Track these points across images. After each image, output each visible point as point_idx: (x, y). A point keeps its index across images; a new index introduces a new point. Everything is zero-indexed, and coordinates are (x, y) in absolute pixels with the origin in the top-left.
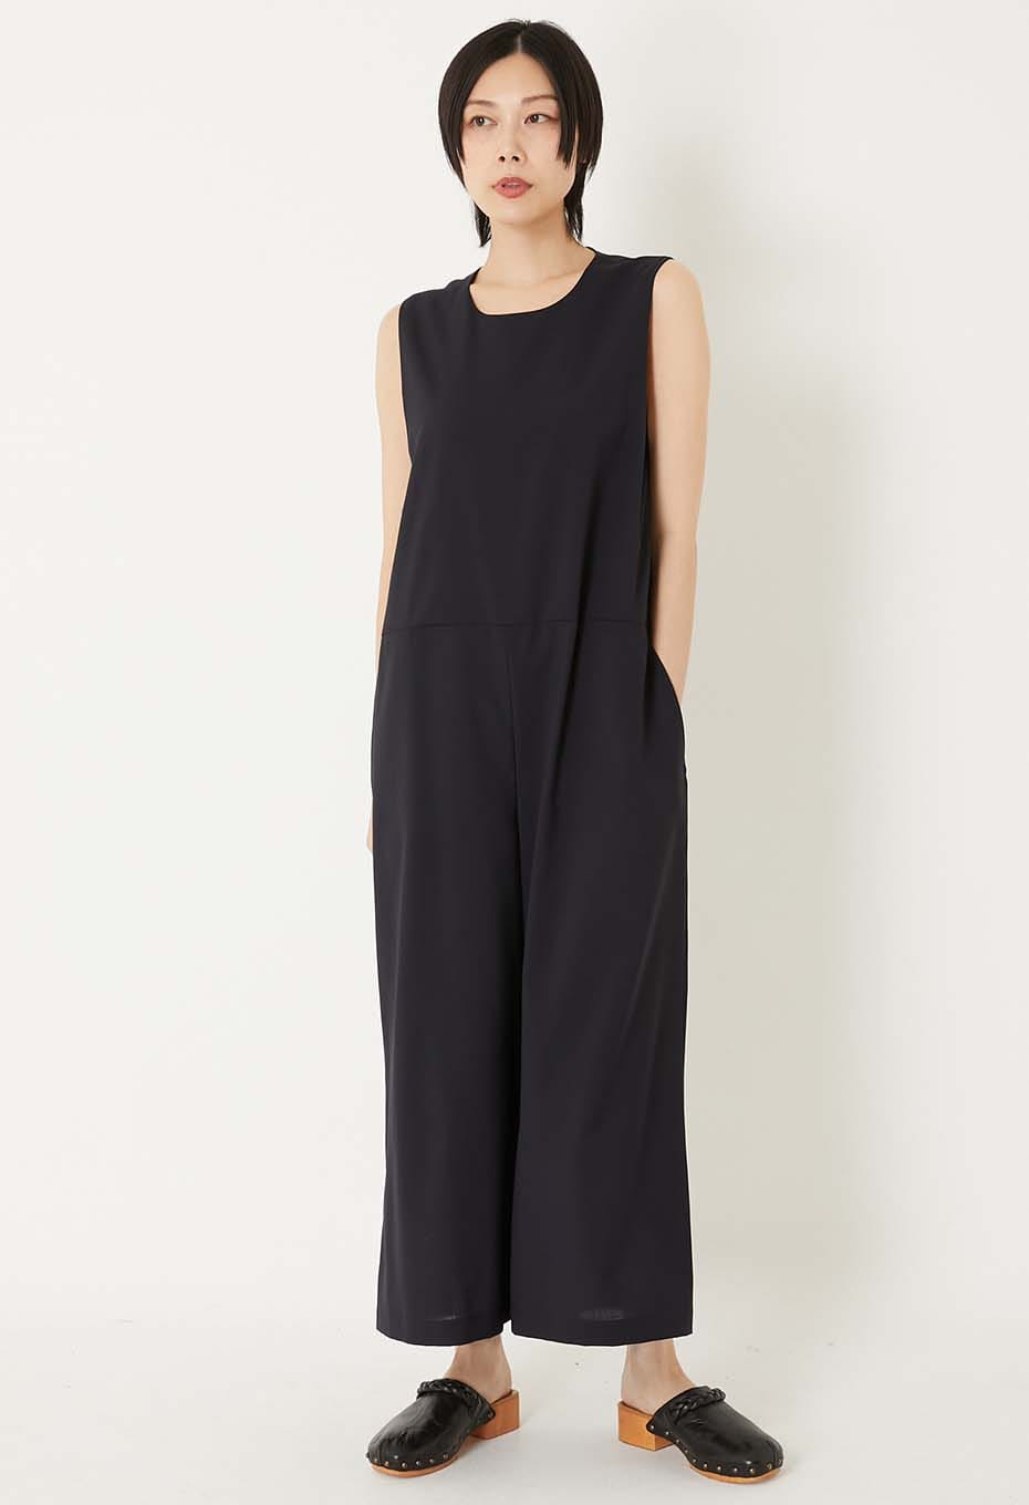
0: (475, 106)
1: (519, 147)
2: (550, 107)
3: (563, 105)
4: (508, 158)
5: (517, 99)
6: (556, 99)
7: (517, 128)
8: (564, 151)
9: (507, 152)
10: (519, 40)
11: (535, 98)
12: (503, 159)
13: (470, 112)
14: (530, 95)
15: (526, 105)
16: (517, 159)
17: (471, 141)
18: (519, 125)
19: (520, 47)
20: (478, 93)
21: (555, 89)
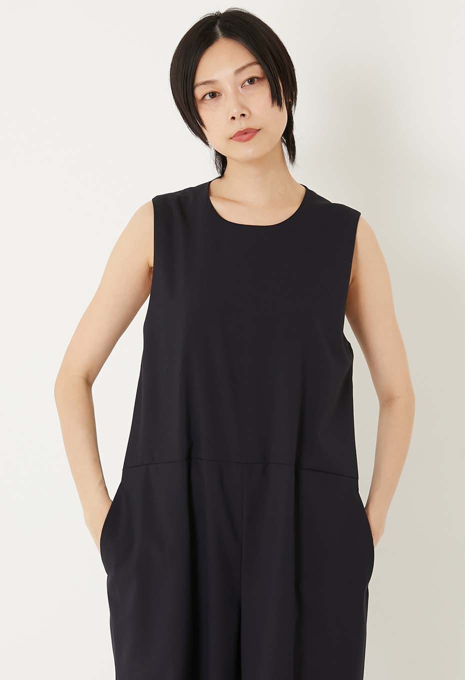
0: (201, 86)
1: (243, 107)
2: (256, 71)
3: (265, 66)
4: (237, 116)
5: (231, 71)
6: (258, 63)
7: (237, 92)
8: (276, 98)
9: (236, 112)
10: (218, 29)
11: (244, 68)
12: (233, 118)
13: (199, 92)
14: (239, 67)
15: (238, 74)
16: (243, 115)
17: (207, 112)
18: (238, 91)
19: (220, 34)
20: (201, 77)
21: (255, 56)
